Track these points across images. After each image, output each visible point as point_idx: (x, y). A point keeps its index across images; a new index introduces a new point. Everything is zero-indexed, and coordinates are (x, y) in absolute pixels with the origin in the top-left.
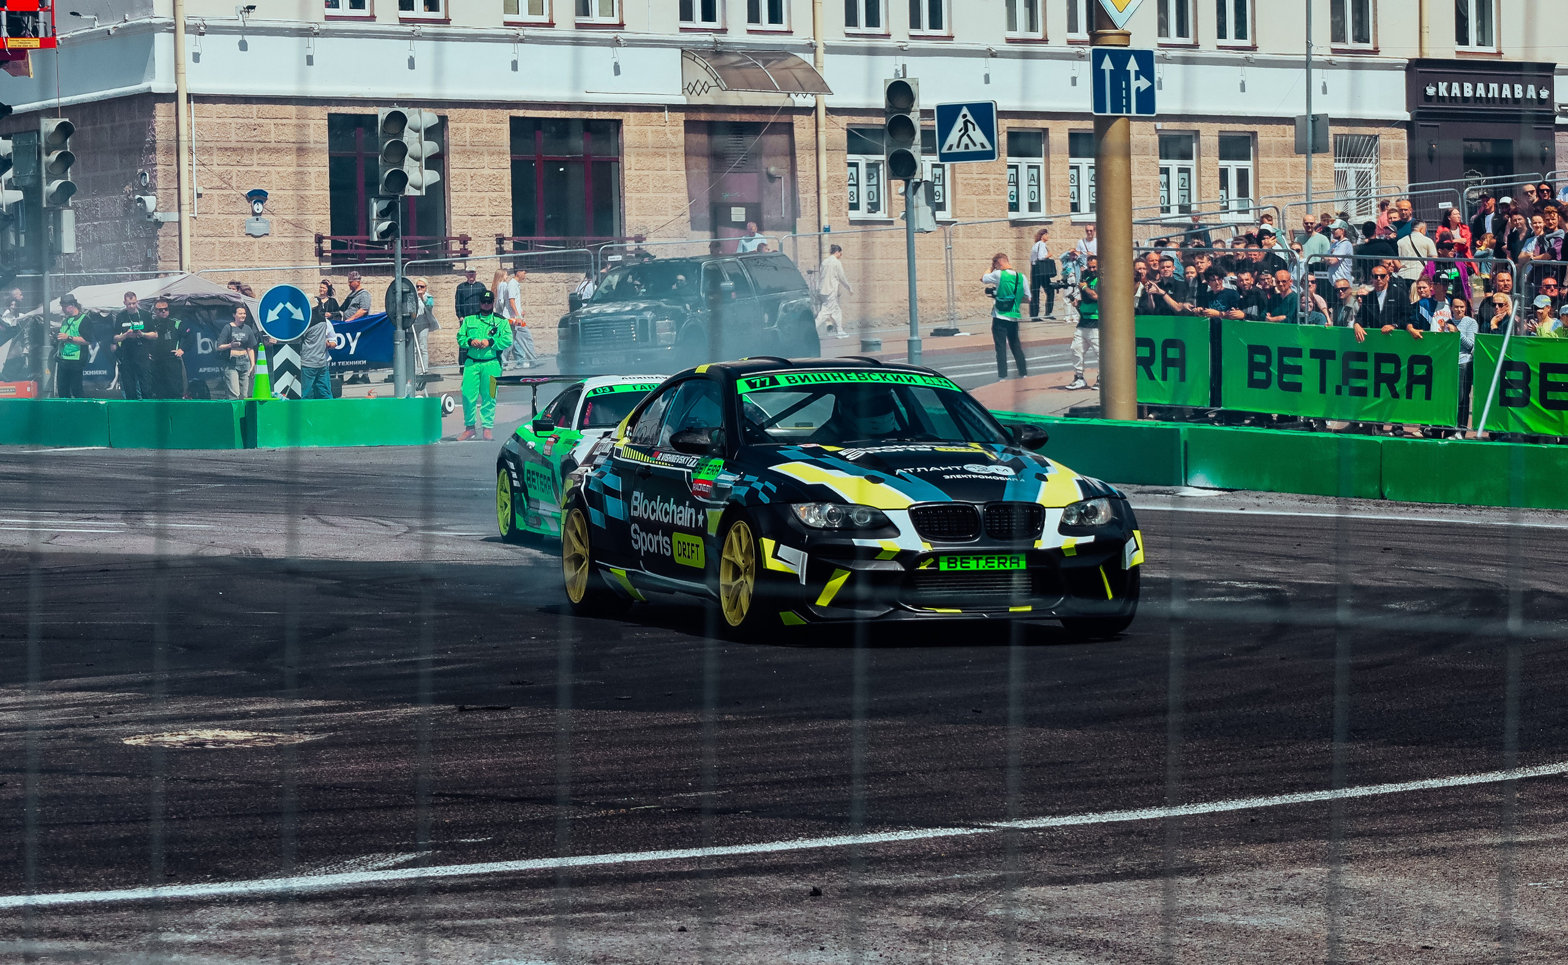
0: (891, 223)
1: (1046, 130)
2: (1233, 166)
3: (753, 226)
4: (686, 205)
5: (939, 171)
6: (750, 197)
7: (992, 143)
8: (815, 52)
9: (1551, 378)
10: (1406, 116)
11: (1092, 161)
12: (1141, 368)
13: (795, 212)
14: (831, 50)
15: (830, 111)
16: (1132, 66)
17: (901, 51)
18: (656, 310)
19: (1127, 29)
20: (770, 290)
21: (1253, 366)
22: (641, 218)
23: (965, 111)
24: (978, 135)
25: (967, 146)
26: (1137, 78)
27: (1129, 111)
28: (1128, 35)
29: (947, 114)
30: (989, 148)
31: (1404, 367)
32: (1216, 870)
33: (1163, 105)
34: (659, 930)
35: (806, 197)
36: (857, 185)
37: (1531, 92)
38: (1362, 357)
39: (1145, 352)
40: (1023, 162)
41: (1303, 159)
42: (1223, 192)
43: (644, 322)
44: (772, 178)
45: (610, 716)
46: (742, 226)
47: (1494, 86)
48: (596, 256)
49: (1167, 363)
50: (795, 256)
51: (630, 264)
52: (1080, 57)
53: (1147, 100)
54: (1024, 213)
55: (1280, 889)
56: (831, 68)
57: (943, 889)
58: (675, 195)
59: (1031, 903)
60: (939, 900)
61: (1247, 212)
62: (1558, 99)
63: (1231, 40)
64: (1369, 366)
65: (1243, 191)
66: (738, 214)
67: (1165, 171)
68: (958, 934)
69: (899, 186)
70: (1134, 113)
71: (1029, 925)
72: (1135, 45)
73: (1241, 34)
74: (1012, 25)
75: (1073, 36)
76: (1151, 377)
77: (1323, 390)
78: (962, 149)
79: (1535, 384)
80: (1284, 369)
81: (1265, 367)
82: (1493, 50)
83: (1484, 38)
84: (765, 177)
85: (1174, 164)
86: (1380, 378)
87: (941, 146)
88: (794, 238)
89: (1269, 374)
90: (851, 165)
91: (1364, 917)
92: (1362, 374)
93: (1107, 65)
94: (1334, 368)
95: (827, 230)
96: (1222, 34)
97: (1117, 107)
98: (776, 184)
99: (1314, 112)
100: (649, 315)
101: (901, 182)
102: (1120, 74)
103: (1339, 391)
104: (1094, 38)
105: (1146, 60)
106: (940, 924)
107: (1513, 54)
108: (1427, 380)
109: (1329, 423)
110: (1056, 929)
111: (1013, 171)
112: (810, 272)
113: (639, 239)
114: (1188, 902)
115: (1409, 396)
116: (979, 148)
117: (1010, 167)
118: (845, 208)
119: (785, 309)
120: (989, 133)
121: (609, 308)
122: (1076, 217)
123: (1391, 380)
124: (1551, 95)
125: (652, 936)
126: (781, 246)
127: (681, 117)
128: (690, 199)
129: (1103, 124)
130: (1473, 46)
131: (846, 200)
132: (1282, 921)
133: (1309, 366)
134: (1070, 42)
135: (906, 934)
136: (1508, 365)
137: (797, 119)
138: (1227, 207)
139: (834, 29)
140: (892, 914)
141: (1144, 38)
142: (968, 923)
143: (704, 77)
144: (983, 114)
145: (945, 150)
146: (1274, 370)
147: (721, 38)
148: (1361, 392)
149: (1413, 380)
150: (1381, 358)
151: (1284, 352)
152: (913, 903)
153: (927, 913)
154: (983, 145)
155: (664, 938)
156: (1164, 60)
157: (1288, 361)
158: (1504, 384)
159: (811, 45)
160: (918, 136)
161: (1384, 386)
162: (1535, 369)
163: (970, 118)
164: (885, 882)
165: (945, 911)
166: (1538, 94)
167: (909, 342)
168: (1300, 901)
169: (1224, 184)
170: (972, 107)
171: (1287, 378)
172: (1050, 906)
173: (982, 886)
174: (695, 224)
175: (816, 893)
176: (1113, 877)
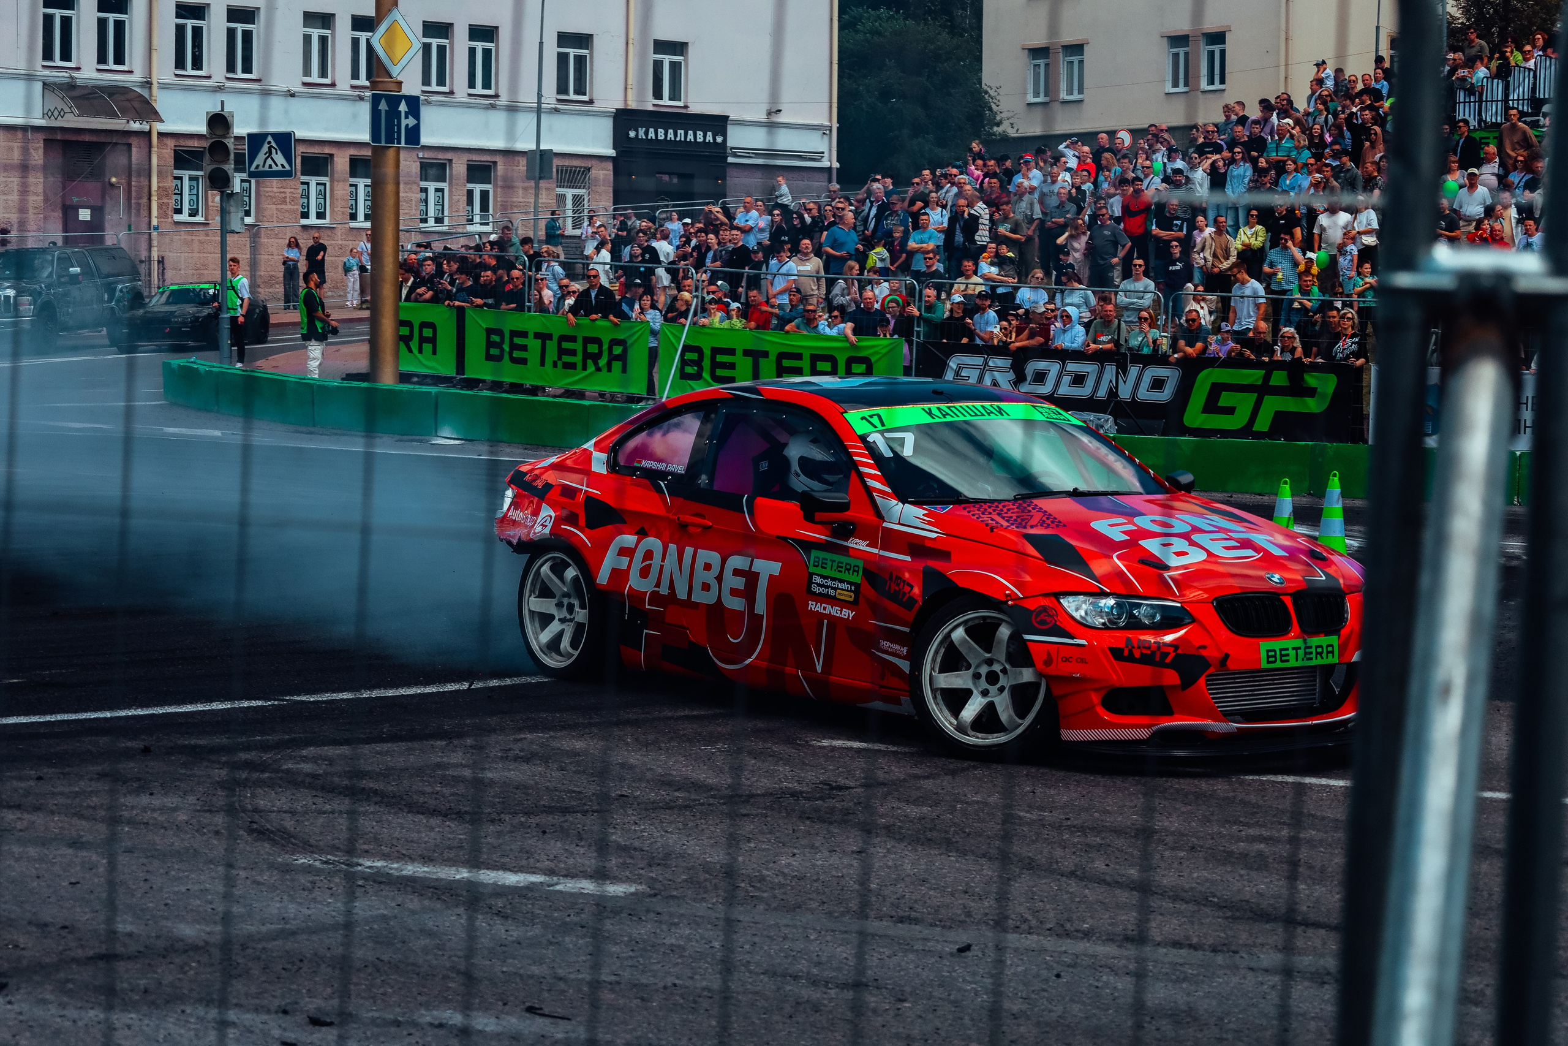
0: (208, 225)
1: (332, 155)
2: (477, 188)
4: (43, 205)
5: (246, 185)
6: (97, 202)
7: (290, 164)
8: (150, 88)
9: (720, 358)
10: (611, 152)
11: (368, 181)
12: (402, 344)
14: (164, 86)
15: (160, 134)
16: (403, 107)
17: (220, 89)
18: (17, 288)
19: (400, 79)
21: (490, 344)
22: (6, 215)
23: (270, 139)
24: (280, 158)
25: (270, 166)
26: (407, 117)
27: (399, 142)
28: (400, 83)
29: (256, 140)
30: (288, 167)
31: (605, 347)
32: (460, 735)
33: (425, 140)
34: (20, 779)
35: (140, 202)
36: (181, 195)
37: (709, 137)
38: (572, 339)
39: (405, 331)
40: (313, 181)
41: (532, 183)
42: (469, 208)
43: (8, 298)
44: (113, 187)
47: (681, 132)
49: (423, 340)
50: (130, 249)
52: (361, 98)
53: (414, 135)
54: (313, 220)
55: (510, 750)
56: (162, 101)
57: (247, 748)
58: (34, 198)
59: (314, 760)
60: (244, 756)
61: (487, 224)
62: (730, 143)
63: (479, 90)
64: (578, 346)
65: (484, 207)
66: (84, 215)
67: (425, 190)
68: (259, 783)
69: (215, 196)
70: (403, 144)
71: (315, 776)
72: (406, 91)
73: (487, 85)
74: (307, 72)
75: (355, 82)
76: (410, 351)
77: (542, 364)
78: (267, 168)
79: (706, 363)
80: (514, 347)
81: (499, 345)
82: (681, 104)
83: (675, 95)
84: (107, 186)
85: (432, 186)
86: (586, 356)
87: (250, 166)
88: (130, 235)
89: (502, 350)
90: (176, 178)
91: (575, 772)
92: (573, 353)
93: (383, 106)
94: (552, 347)
95: (156, 229)
96: (472, 84)
97: (390, 140)
98: (116, 191)
99: (542, 147)
100: (11, 292)
101: (217, 193)
102: (394, 113)
103: (555, 365)
104: (374, 85)
105: (414, 104)
106: (244, 775)
107: (695, 108)
108: (623, 358)
109: (547, 389)
110: (336, 780)
111: (305, 187)
112: (141, 262)
113: (5, 232)
114: (439, 759)
115: (609, 370)
116: (280, 168)
117: (303, 183)
118: (171, 212)
119: (121, 291)
120: (288, 158)
122: (353, 225)
123: (596, 357)
124: (725, 141)
125: (15, 784)
126: (119, 241)
127: (41, 137)
128: (46, 201)
129: (378, 152)
130: (666, 101)
131: (172, 206)
132: (512, 775)
133: (534, 344)
134: (353, 87)
135: (218, 782)
136: (687, 348)
137: (134, 141)
138: (472, 220)
139: (164, 68)
140: (207, 767)
141: (412, 86)
142: (267, 775)
143: (60, 105)
144: (284, 141)
145: (253, 169)
146: (506, 347)
147: (76, 74)
148: (572, 366)
149: (612, 358)
150: (587, 340)
151: (514, 334)
152: (224, 759)
153: (235, 766)
154: (283, 166)
155: (25, 784)
156: (428, 103)
157: (517, 341)
158: (684, 362)
159: (147, 82)
160: (232, 156)
161: (590, 362)
162: (707, 352)
163: (273, 144)
164: (201, 742)
165: (249, 765)
166: (714, 139)
168: (527, 760)
169: (470, 201)
170: (275, 136)
171: (516, 354)
172: (331, 762)
173: (279, 746)
174: (49, 221)
175: (146, 750)
176: (380, 739)
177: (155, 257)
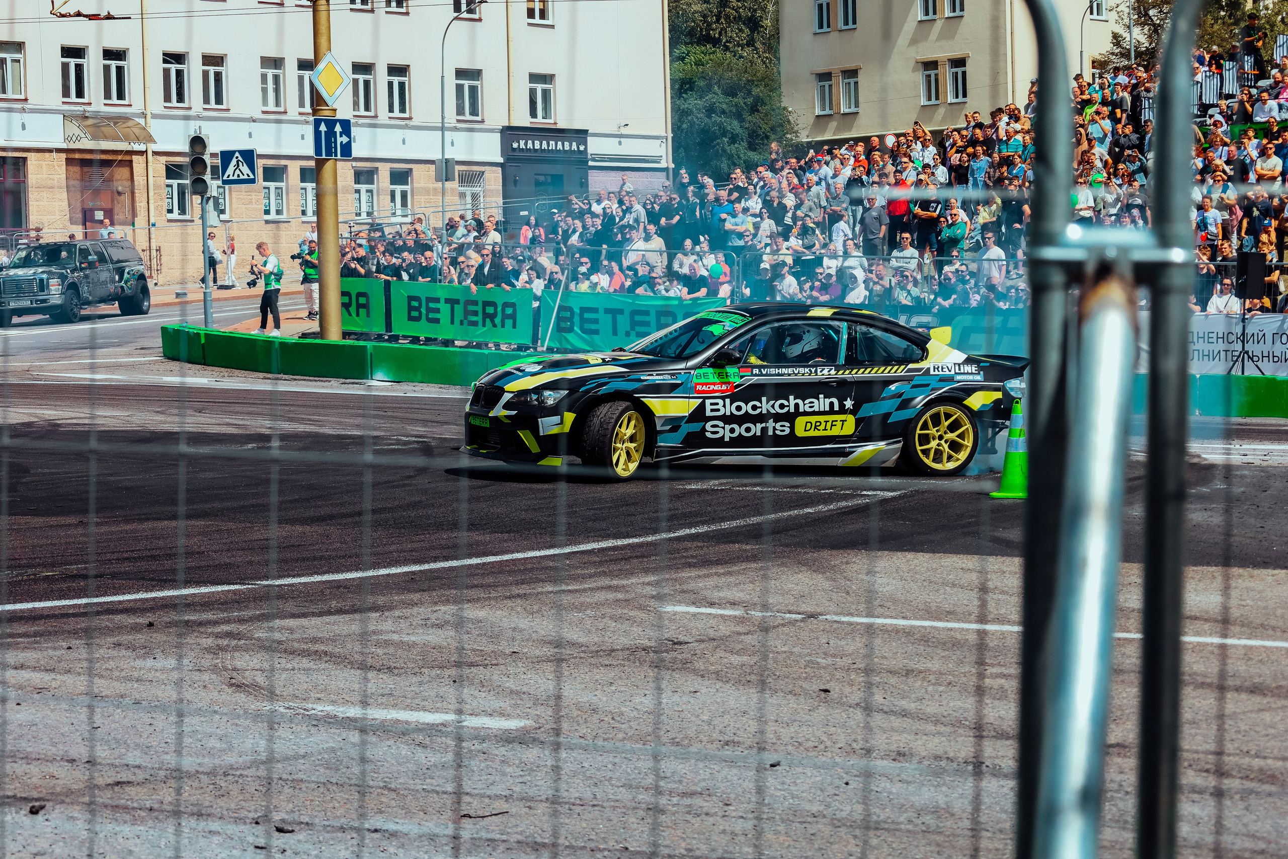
0: (192, 221)
1: (286, 166)
2: (398, 189)
3: (107, 221)
4: (67, 209)
5: (221, 190)
6: (108, 206)
7: (254, 174)
8: (145, 118)
9: (586, 315)
10: (501, 160)
11: (314, 185)
12: (344, 310)
13: (134, 214)
14: (155, 116)
15: (155, 153)
16: (338, 128)
17: (198, 118)
18: (49, 273)
19: (334, 107)
20: (119, 261)
21: (411, 308)
22: (39, 217)
23: (237, 154)
24: (245, 169)
25: (238, 176)
26: (341, 136)
27: (336, 156)
28: (335, 110)
29: (226, 156)
30: (252, 177)
31: (499, 309)
32: (391, 608)
33: (355, 153)
34: (55, 649)
35: (141, 205)
36: (172, 198)
37: (574, 147)
39: (346, 299)
40: (272, 185)
41: (440, 184)
42: (393, 204)
43: (42, 280)
44: (119, 193)
45: (27, 519)
46: (101, 222)
47: (552, 143)
48: (12, 240)
49: (359, 306)
50: (134, 241)
51: (32, 245)
52: (307, 122)
53: (347, 150)
54: (273, 216)
55: (428, 619)
56: (155, 127)
57: (228, 621)
58: (60, 203)
59: (281, 629)
60: (225, 628)
61: (406, 216)
62: (590, 151)
63: (397, 113)
64: (479, 308)
65: (404, 204)
66: (99, 215)
67: (358, 191)
68: (237, 648)
69: (197, 199)
70: (339, 157)
71: (280, 642)
72: (339, 116)
73: (403, 110)
74: (265, 102)
75: (302, 110)
76: (350, 315)
77: (452, 322)
78: (235, 177)
79: (577, 319)
80: (429, 310)
81: (418, 309)
82: (552, 121)
83: (546, 114)
84: (116, 194)
85: (363, 188)
86: (486, 315)
87: (223, 175)
88: (134, 230)
89: (420, 313)
90: (168, 186)
91: (478, 635)
92: (475, 313)
93: (323, 128)
94: (459, 309)
95: (154, 225)
96: (391, 110)
97: (329, 153)
98: (122, 197)
99: (446, 157)
100: (45, 276)
101: (199, 197)
102: (331, 133)
103: (462, 323)
104: (315, 112)
105: (346, 125)
106: (226, 642)
107: (561, 125)
108: (513, 317)
109: (456, 342)
110: (296, 645)
111: (267, 191)
112: (143, 251)
113: (38, 230)
114: (374, 628)
115: (503, 326)
116: (246, 177)
117: (265, 188)
118: (165, 212)
119: (128, 273)
120: (252, 168)
121: (20, 272)
122: (305, 219)
123: (492, 317)
124: (586, 149)
125: (51, 652)
126: (126, 235)
127: (63, 156)
128: (69, 205)
129: (320, 163)
130: (540, 119)
131: (165, 207)
132: (430, 638)
133: (445, 308)
134: (300, 114)
135: (206, 648)
136: (561, 308)
137: (135, 158)
138: (394, 213)
139: (156, 103)
140: (197, 637)
141: (345, 112)
142: (243, 642)
143: (77, 132)
144: (248, 156)
145: (225, 178)
146: (423, 311)
147: (88, 108)
148: (475, 324)
149: (505, 317)
150: (486, 304)
151: (429, 300)
152: (210, 630)
153: (218, 636)
154: (248, 175)
155: (58, 653)
156: (357, 125)
157: (431, 305)
158: (559, 319)
159: (143, 113)
160: (209, 169)
161: (488, 320)
162: (577, 311)
163: (240, 158)
164: (192, 618)
165: (229, 635)
166: (578, 148)
167: (205, 293)
168: (440, 626)
169: (393, 199)
170: (240, 152)
171: (431, 315)
172: (291, 630)
173: (251, 619)
174: (72, 221)
175: (151, 625)
176: (330, 613)
177: (154, 247)
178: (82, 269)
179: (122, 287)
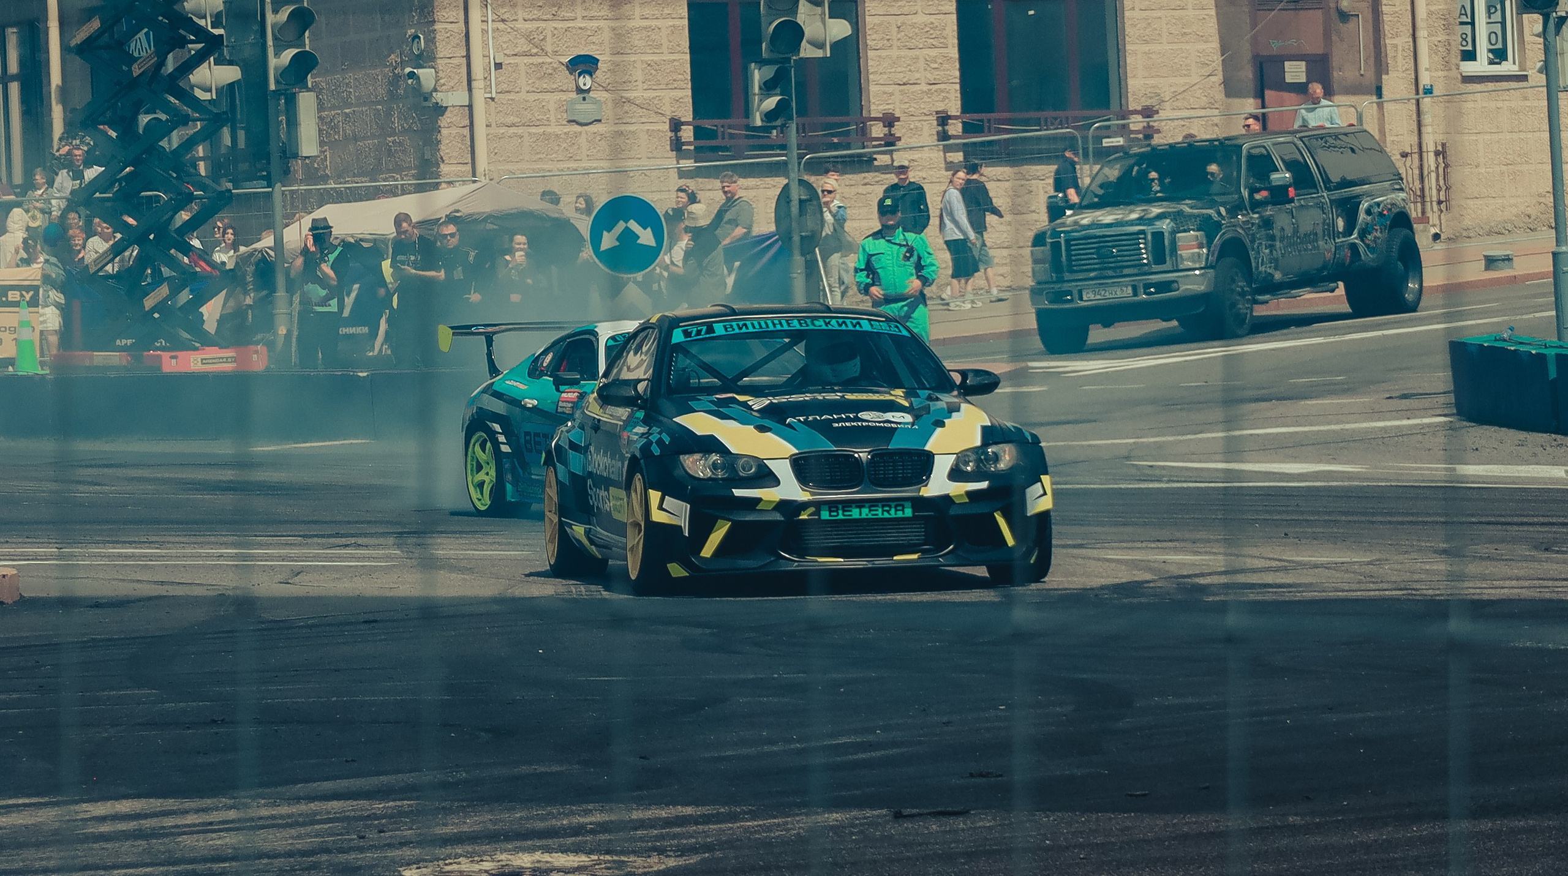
0: (1524, 78)
3: (1317, 89)
4: (1218, 59)
6: (1315, 47)
13: (1380, 65)
18: (1177, 216)
20: (1345, 183)
22: (1151, 81)
35: (1396, 42)
36: (1473, 23)
43: (1158, 236)
44: (1344, 16)
45: (1118, 821)
46: (1300, 89)
48: (1085, 139)
50: (1382, 132)
51: (1136, 150)
58: (1201, 46)
66: (1296, 72)
69: (1533, 22)
84: (1334, 16)
88: (1380, 106)
95: (1429, 91)
98: (1351, 25)
100: (1165, 225)
101: (1538, 18)
112: (1404, 155)
113: (1148, 112)
118: (1455, 57)
119: (1368, 212)
121: (1107, 216)
126: (1360, 118)
128: (1224, 50)
131: (1456, 48)
167: (1554, 254)
174: (1231, 89)
177: (1430, 144)
178: (1255, 205)
179: (1353, 247)
